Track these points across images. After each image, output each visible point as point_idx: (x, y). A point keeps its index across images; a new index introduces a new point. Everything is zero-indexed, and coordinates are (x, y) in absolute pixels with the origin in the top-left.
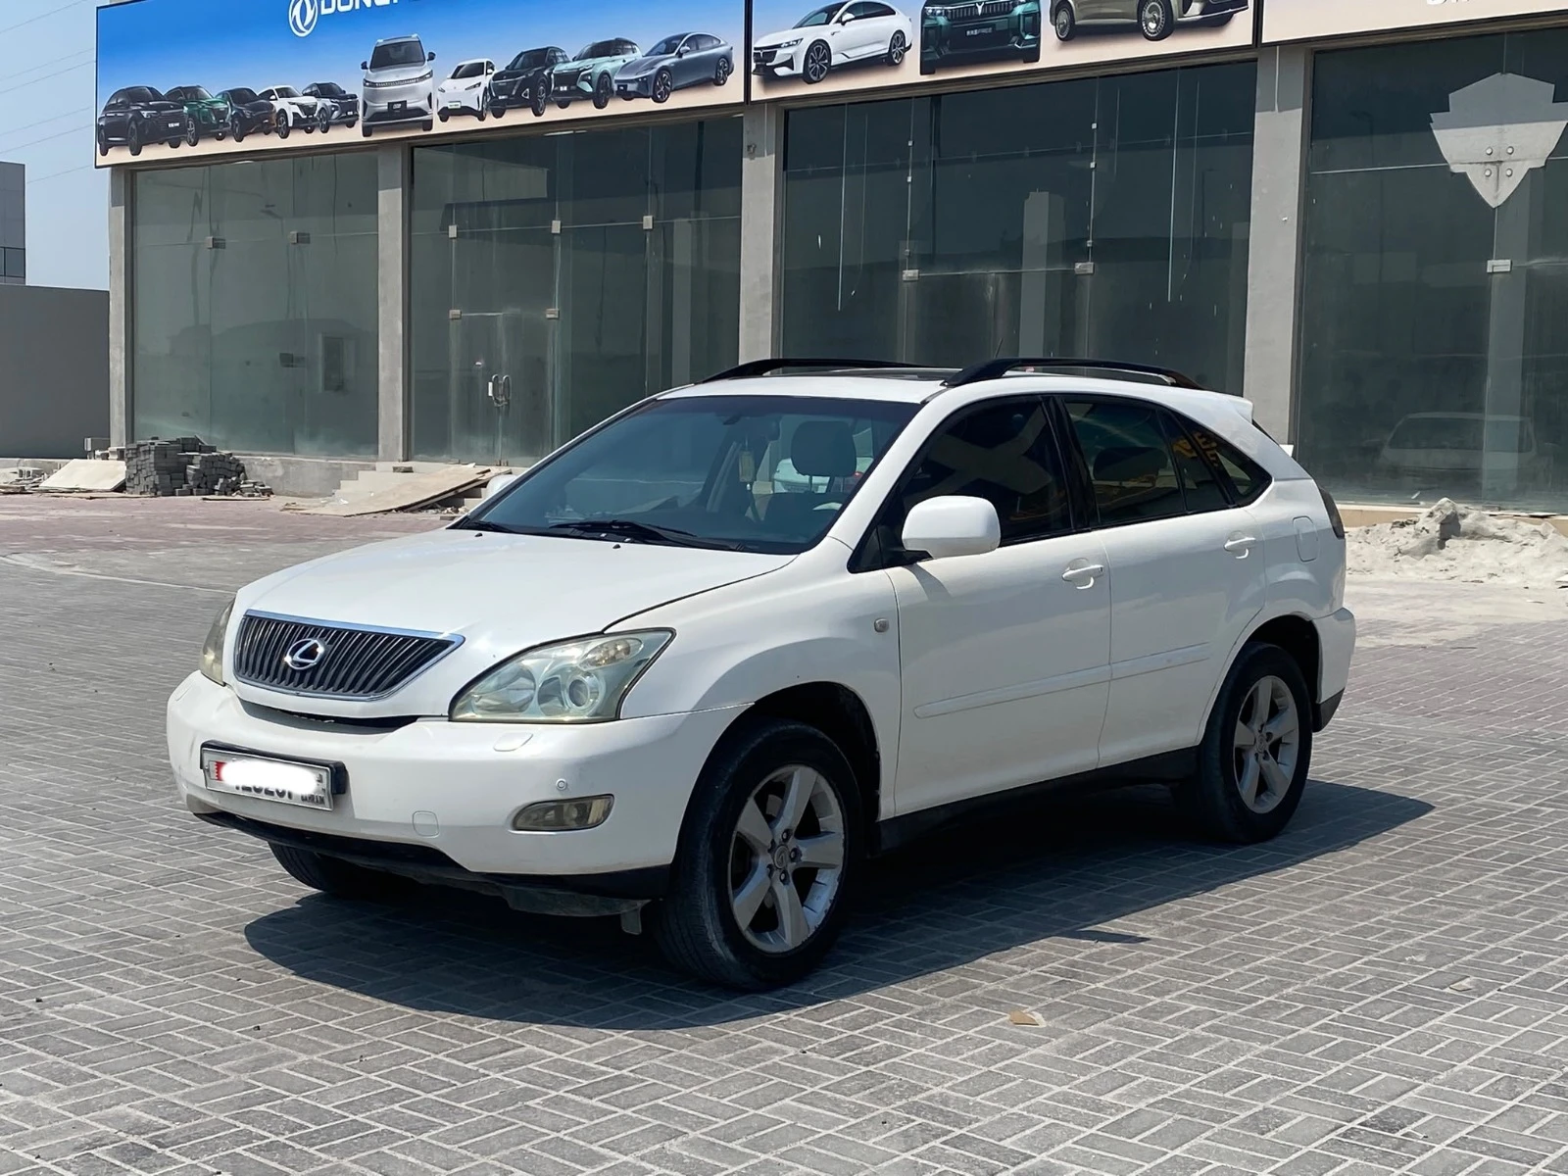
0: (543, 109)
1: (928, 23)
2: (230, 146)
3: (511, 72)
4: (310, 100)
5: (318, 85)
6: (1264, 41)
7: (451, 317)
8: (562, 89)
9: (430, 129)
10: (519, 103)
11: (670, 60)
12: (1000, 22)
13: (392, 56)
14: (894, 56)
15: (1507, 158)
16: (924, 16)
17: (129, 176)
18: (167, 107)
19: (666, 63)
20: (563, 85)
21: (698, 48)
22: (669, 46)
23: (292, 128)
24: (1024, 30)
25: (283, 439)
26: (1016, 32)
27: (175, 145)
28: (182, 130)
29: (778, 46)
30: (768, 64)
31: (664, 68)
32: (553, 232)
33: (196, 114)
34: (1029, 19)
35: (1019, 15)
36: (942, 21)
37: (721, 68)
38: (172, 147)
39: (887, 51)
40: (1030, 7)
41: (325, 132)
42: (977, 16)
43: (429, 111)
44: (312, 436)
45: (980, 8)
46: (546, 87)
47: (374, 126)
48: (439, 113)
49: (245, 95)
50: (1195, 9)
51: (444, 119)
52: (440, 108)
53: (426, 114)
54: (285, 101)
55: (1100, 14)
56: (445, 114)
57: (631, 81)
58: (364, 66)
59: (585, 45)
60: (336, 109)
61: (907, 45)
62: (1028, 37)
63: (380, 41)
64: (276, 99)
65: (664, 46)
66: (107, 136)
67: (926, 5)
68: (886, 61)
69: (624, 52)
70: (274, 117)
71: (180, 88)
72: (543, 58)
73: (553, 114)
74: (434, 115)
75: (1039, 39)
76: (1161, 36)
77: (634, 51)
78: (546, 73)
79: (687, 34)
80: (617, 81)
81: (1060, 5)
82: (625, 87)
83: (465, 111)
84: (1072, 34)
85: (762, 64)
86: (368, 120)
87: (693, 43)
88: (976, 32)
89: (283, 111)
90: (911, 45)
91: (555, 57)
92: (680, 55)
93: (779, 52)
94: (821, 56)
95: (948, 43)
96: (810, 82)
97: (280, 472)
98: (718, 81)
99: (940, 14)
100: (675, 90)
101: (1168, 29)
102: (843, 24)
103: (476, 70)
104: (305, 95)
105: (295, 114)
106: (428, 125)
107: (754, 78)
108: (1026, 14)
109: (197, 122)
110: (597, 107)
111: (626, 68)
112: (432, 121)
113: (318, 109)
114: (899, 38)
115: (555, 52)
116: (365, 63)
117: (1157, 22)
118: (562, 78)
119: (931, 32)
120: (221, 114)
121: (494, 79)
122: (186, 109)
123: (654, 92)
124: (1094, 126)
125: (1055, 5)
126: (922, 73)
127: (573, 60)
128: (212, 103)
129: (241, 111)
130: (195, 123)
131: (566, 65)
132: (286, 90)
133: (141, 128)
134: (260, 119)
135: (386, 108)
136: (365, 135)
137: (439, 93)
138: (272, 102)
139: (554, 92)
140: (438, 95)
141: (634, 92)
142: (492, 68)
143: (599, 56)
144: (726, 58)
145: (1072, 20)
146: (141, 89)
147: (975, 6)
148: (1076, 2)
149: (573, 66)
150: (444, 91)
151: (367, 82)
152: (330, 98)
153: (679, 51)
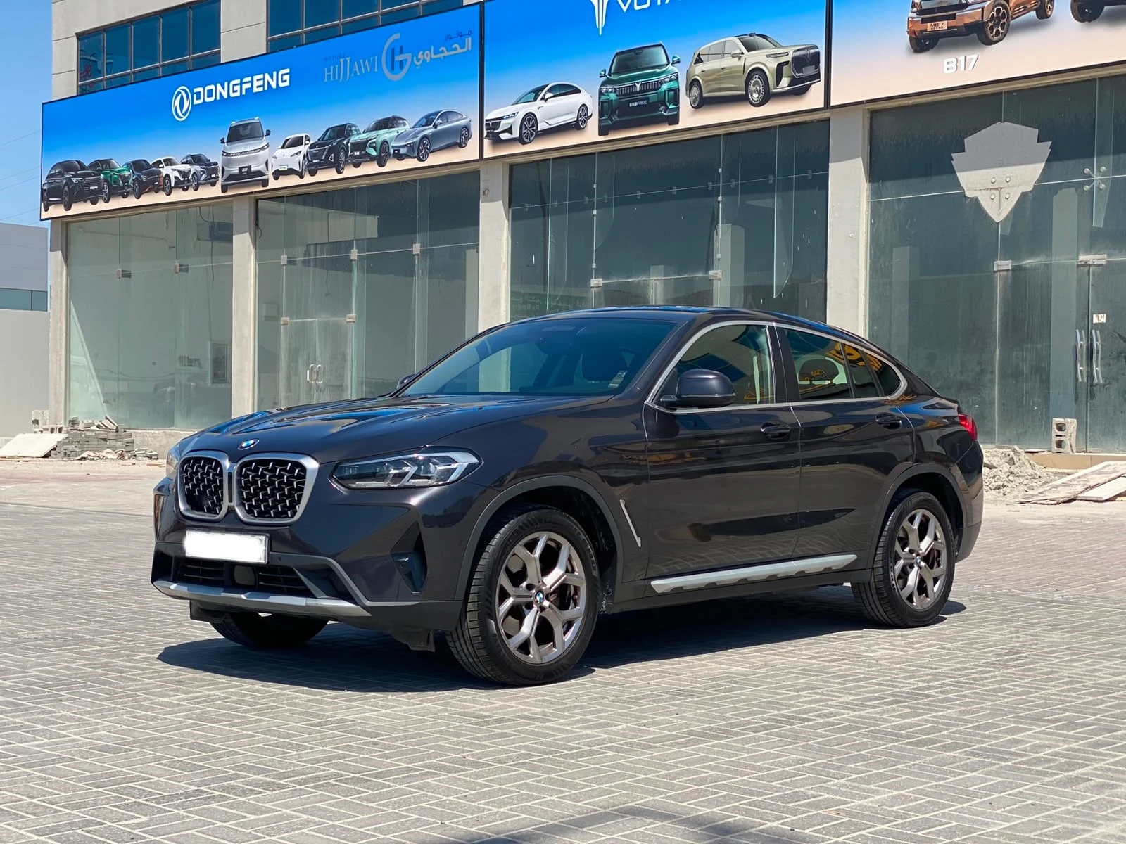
0: (343, 169)
1: (603, 98)
2: (131, 202)
3: (321, 143)
4: (186, 167)
6: (832, 103)
7: (282, 323)
8: (355, 154)
9: (267, 185)
10: (327, 165)
11: (429, 131)
12: (653, 97)
13: (241, 133)
14: (581, 123)
16: (601, 93)
17: (65, 226)
18: (89, 175)
19: (426, 133)
20: (357, 150)
21: (447, 121)
22: (428, 120)
23: (175, 187)
24: (668, 102)
25: (166, 418)
26: (663, 103)
28: (100, 191)
29: (502, 118)
30: (495, 131)
31: (425, 137)
32: (352, 259)
33: (109, 179)
34: (673, 93)
35: (665, 91)
36: (613, 96)
37: (463, 135)
38: (93, 204)
39: (576, 119)
40: (672, 84)
41: (196, 190)
42: (637, 92)
43: (266, 173)
44: (188, 414)
45: (638, 86)
46: (344, 152)
47: (228, 185)
48: (273, 174)
49: (143, 166)
50: (785, 82)
51: (276, 178)
52: (273, 170)
53: (264, 175)
54: (170, 168)
55: (719, 88)
56: (277, 174)
57: (402, 146)
58: (223, 142)
59: (372, 123)
60: (204, 173)
61: (589, 115)
62: (671, 106)
63: (233, 123)
64: (163, 167)
65: (425, 120)
66: (48, 198)
67: (601, 85)
68: (575, 127)
69: (397, 125)
71: (98, 160)
72: (342, 131)
73: (349, 172)
74: (269, 175)
75: (679, 108)
76: (762, 103)
77: (404, 124)
78: (345, 142)
79: (439, 112)
80: (393, 147)
81: (693, 83)
82: (399, 151)
83: (291, 172)
84: (702, 103)
85: (491, 131)
86: (226, 181)
87: (444, 118)
88: (636, 104)
89: (167, 175)
90: (591, 115)
91: (351, 130)
92: (435, 126)
93: (503, 122)
94: (531, 124)
95: (617, 112)
96: (524, 143)
97: (164, 442)
98: (461, 145)
99: (611, 92)
100: (432, 152)
101: (767, 97)
102: (546, 100)
103: (298, 142)
104: (183, 163)
105: (176, 178)
106: (265, 183)
107: (486, 142)
108: (670, 90)
109: (110, 185)
110: (379, 166)
111: (399, 137)
112: (268, 179)
113: (192, 173)
114: (583, 109)
115: (350, 127)
116: (223, 139)
117: (759, 93)
118: (357, 146)
119: (605, 104)
120: (125, 179)
121: (310, 148)
122: (102, 175)
123: (418, 154)
125: (689, 83)
126: (600, 135)
127: (364, 132)
128: (120, 171)
129: (140, 176)
130: (108, 185)
131: (358, 136)
132: (170, 160)
133: (71, 191)
134: (152, 181)
135: (238, 171)
136: (222, 192)
137: (273, 159)
138: (160, 169)
139: (351, 156)
140: (272, 161)
141: (405, 154)
142: (309, 140)
143: (381, 128)
144: (467, 128)
145: (701, 93)
146: (71, 162)
147: (635, 85)
148: (703, 80)
149: (363, 136)
150: (276, 158)
151: (224, 152)
152: (200, 165)
153: (434, 124)
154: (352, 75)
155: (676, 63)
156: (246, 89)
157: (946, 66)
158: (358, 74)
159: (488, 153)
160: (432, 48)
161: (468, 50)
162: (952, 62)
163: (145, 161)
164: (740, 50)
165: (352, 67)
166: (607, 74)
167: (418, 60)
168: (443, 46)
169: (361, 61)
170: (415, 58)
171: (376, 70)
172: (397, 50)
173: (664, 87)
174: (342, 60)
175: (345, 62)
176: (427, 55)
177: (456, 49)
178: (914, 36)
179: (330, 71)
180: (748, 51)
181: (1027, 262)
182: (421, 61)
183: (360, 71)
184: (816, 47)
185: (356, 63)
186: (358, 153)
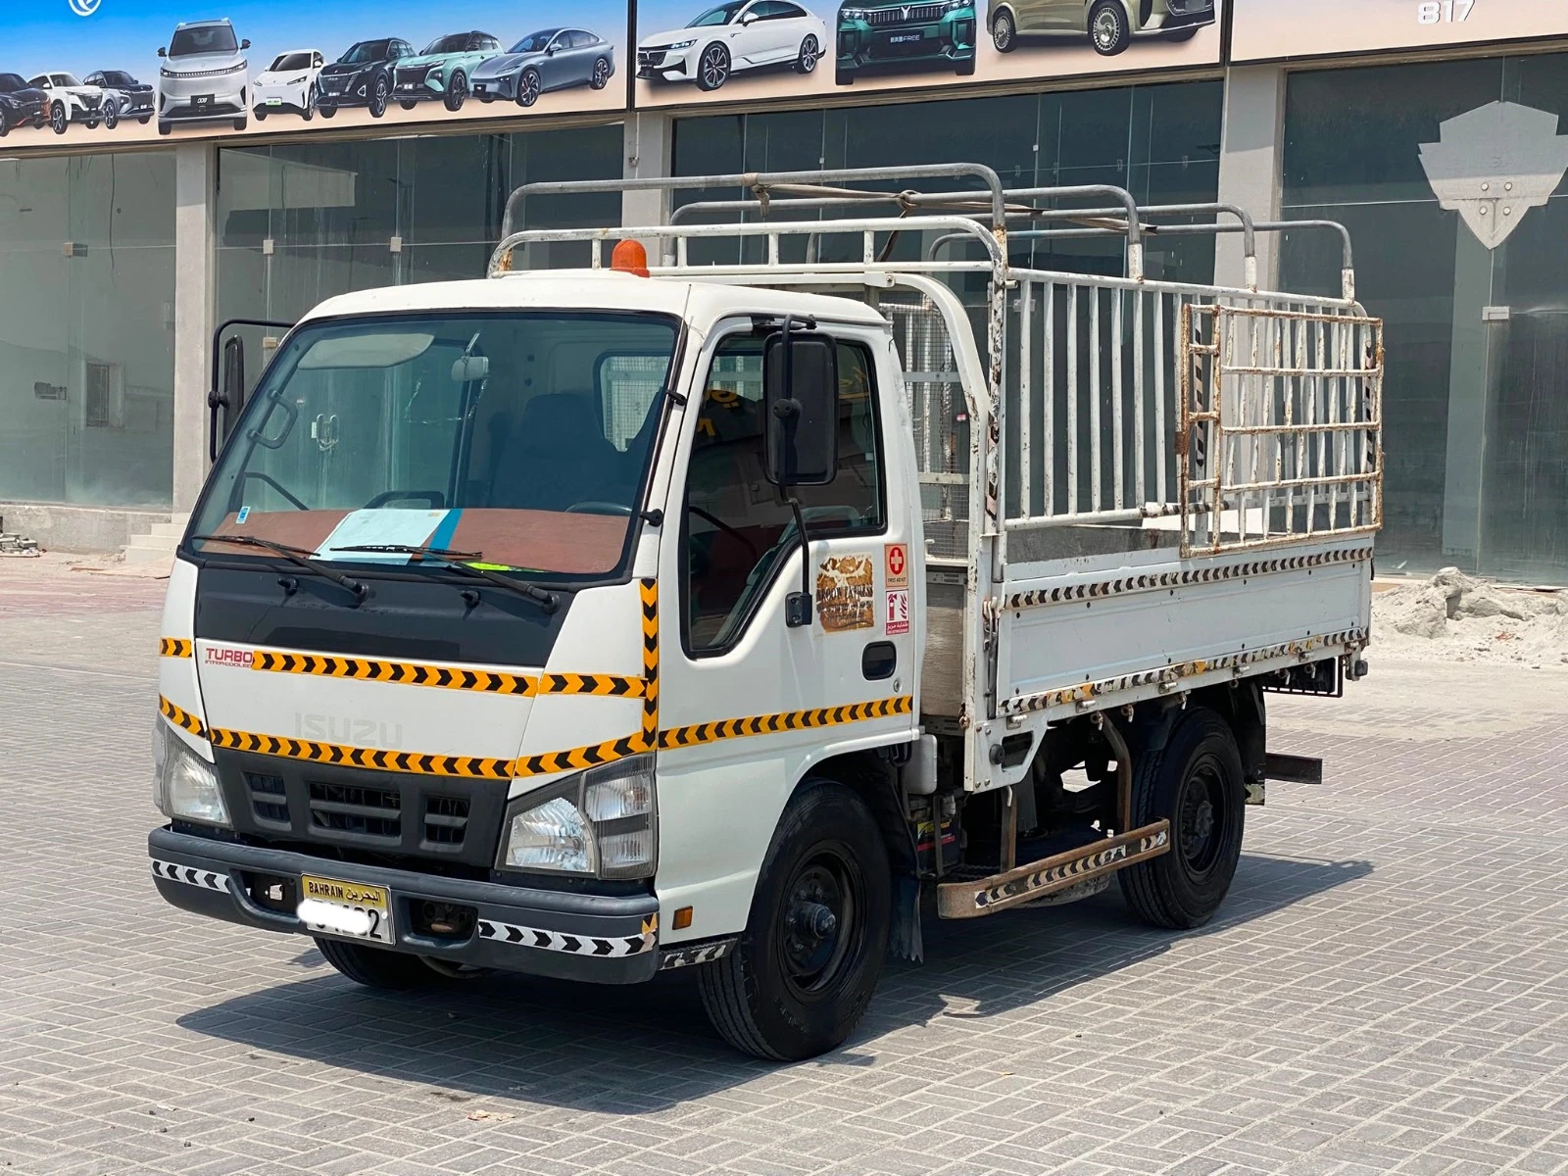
0: (383, 110)
1: (845, 27)
3: (343, 66)
4: (94, 91)
5: (104, 73)
6: (1233, 59)
7: (265, 345)
8: (406, 87)
9: (243, 127)
10: (355, 102)
11: (538, 58)
12: (931, 30)
13: (196, 42)
14: (805, 62)
15: (1505, 194)
16: (841, 19)
19: (533, 61)
20: (408, 82)
21: (571, 46)
22: (538, 42)
23: (71, 122)
24: (957, 39)
25: (50, 484)
26: (948, 40)
29: (668, 47)
30: (655, 67)
31: (531, 68)
32: (392, 249)
34: (965, 25)
35: (952, 22)
36: (862, 25)
37: (599, 69)
39: (797, 57)
40: (964, 13)
41: (112, 127)
42: (902, 21)
43: (243, 107)
44: (89, 482)
45: (905, 12)
46: (386, 84)
47: (171, 122)
48: (254, 110)
49: (12, 83)
50: (1154, 22)
51: (260, 117)
52: (256, 104)
53: (238, 110)
54: (62, 90)
55: (1046, 23)
56: (262, 111)
57: (491, 81)
58: (162, 53)
59: (436, 39)
60: (127, 101)
61: (820, 51)
62: (961, 46)
63: (181, 24)
64: (50, 88)
65: (531, 41)
67: (844, 6)
68: (796, 68)
69: (482, 47)
72: (383, 50)
73: (394, 115)
74: (248, 111)
75: (974, 49)
76: (1116, 49)
77: (494, 46)
78: (387, 68)
79: (557, 31)
80: (473, 80)
81: (997, 14)
82: (484, 87)
83: (287, 108)
84: (1013, 44)
85: (649, 66)
86: (167, 115)
87: (566, 40)
88: (901, 39)
90: (824, 53)
91: (398, 50)
92: (550, 52)
93: (669, 53)
94: (718, 59)
95: (868, 50)
96: (706, 89)
97: (49, 524)
98: (595, 85)
99: (860, 18)
100: (544, 92)
101: (1124, 42)
102: (745, 24)
103: (301, 62)
104: (87, 84)
105: (74, 106)
106: (241, 123)
107: (639, 83)
108: (959, 21)
110: (449, 109)
111: (485, 65)
112: (245, 118)
113: (104, 100)
114: (810, 42)
115: (397, 43)
116: (163, 48)
117: (1111, 36)
118: (407, 75)
119: (848, 37)
121: (323, 72)
123: (518, 94)
124: (1036, 148)
125: (993, 11)
126: (838, 83)
127: (420, 54)
129: (6, 100)
131: (411, 60)
132: (63, 77)
134: (30, 110)
135: (189, 102)
136: (161, 133)
137: (254, 89)
138: (46, 91)
139: (397, 90)
140: (252, 90)
141: (495, 93)
142: (321, 60)
143: (452, 50)
144: (606, 58)
145: (1013, 29)
147: (900, 10)
148: (1016, 9)
149: (421, 61)
150: (261, 85)
151: (165, 71)
152: (119, 88)
153: (549, 49)
157: (1421, 13)
159: (643, 99)
162: (1431, 8)
163: (15, 75)
173: (951, 16)
181: (1536, 310)
186: (411, 87)
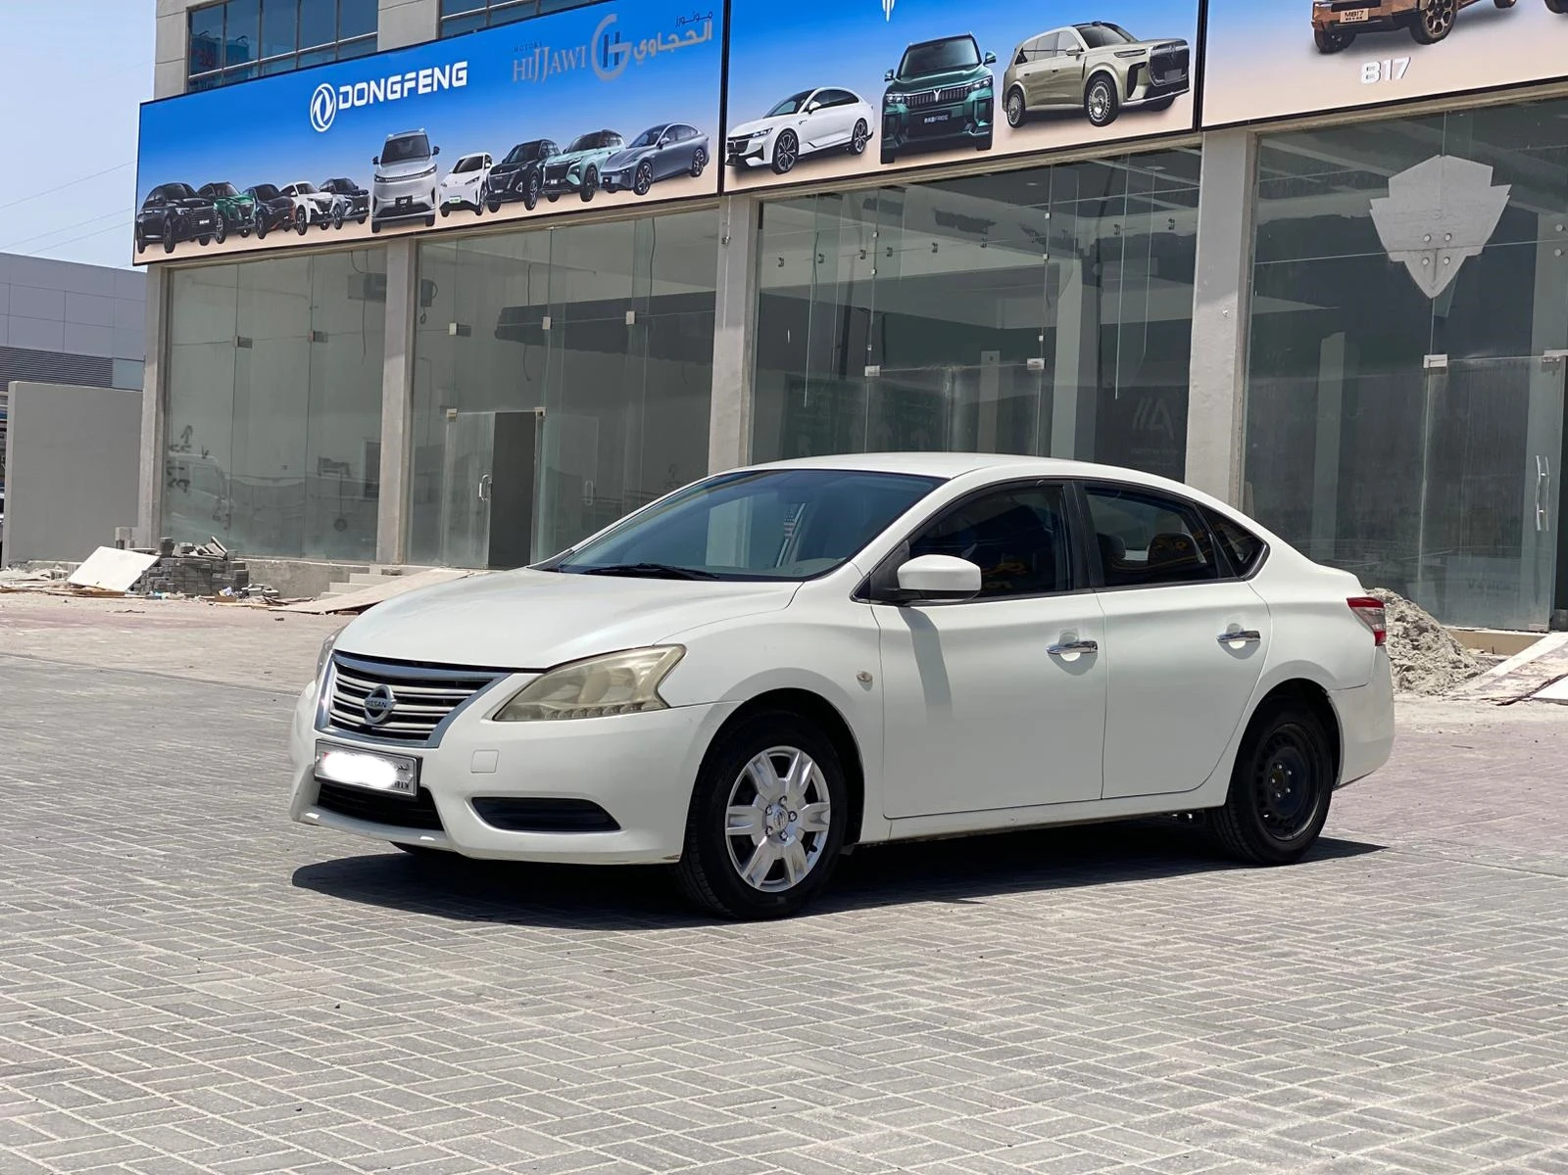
0: (534, 203)
1: (889, 110)
2: (253, 242)
3: (506, 166)
4: (326, 196)
5: (334, 181)
6: (1204, 124)
7: (448, 416)
8: (553, 183)
9: (433, 224)
10: (513, 197)
11: (651, 152)
12: (957, 109)
13: (401, 150)
14: (857, 144)
16: (886, 104)
17: (166, 274)
18: (199, 204)
19: (647, 155)
20: (554, 178)
21: (676, 140)
22: (651, 137)
23: (310, 224)
24: (978, 117)
27: (204, 243)
28: (212, 227)
29: (750, 136)
30: (740, 154)
31: (646, 160)
32: (544, 328)
33: (225, 211)
34: (984, 104)
35: (974, 102)
36: (902, 108)
37: (697, 159)
38: (202, 244)
39: (850, 140)
40: (984, 93)
41: (340, 227)
42: (934, 103)
43: (433, 206)
44: (320, 539)
45: (937, 95)
46: (537, 180)
47: (382, 221)
48: (441, 208)
49: (270, 193)
50: (1139, 91)
51: (445, 215)
52: (442, 203)
53: (429, 209)
54: (305, 196)
55: (1049, 99)
56: (447, 209)
57: (615, 174)
58: (376, 162)
59: (575, 141)
60: (349, 204)
61: (869, 134)
62: (982, 124)
63: (389, 136)
64: (296, 195)
65: (646, 137)
66: (144, 233)
67: (887, 92)
68: (849, 150)
69: (610, 144)
70: (294, 213)
71: (211, 184)
72: (535, 151)
73: (543, 207)
74: (436, 209)
75: (992, 126)
76: (1106, 122)
77: (619, 143)
78: (538, 166)
79: (666, 126)
80: (602, 174)
81: (1012, 91)
82: (610, 179)
83: (464, 206)
84: (1024, 120)
85: (735, 154)
86: (378, 216)
87: (672, 134)
88: (933, 119)
89: (301, 207)
90: (872, 134)
91: (547, 149)
93: (751, 142)
94: (789, 146)
95: (907, 131)
96: (779, 172)
97: (288, 576)
98: (694, 173)
99: (900, 102)
100: (655, 182)
101: (1114, 113)
102: (810, 112)
103: (475, 164)
104: (322, 191)
105: (312, 210)
106: (430, 220)
107: (728, 169)
108: (980, 101)
109: (225, 220)
110: (583, 201)
111: (612, 160)
112: (434, 216)
113: (333, 205)
114: (862, 126)
115: (547, 144)
116: (377, 158)
117: (1103, 107)
118: (555, 172)
119: (892, 120)
120: (246, 211)
121: (492, 173)
122: (216, 205)
123: (636, 184)
124: (1048, 216)
125: (1007, 90)
126: (882, 163)
127: (564, 153)
128: (239, 199)
129: (265, 207)
130: (223, 220)
131: (556, 158)
132: (305, 186)
133: (175, 226)
134: (281, 215)
135: (394, 203)
136: (373, 232)
137: (442, 187)
138: (292, 199)
139: (545, 186)
140: (440, 191)
141: (618, 184)
142: (490, 162)
143: (587, 147)
144: (703, 148)
145: (1023, 106)
146: (176, 186)
147: (933, 92)
148: (1026, 87)
149: (564, 158)
150: (445, 186)
151: (377, 177)
152: (344, 194)
153: (659, 143)
154: (551, 72)
155: (990, 62)
156: (409, 89)
157: (1365, 73)
158: (559, 70)
159: (730, 185)
160: (659, 34)
161: (707, 41)
162: (1373, 68)
163: (272, 186)
164: (1079, 44)
165: (551, 58)
166: (894, 76)
167: (640, 52)
168: (674, 33)
169: (564, 52)
170: (636, 49)
171: (583, 66)
172: (612, 38)
173: (973, 96)
174: (537, 51)
175: (542, 52)
176: (652, 46)
177: (690, 38)
178: (1321, 29)
179: (521, 66)
180: (1090, 47)
181: (1470, 357)
182: (644, 53)
183: (562, 65)
184: (1184, 43)
185: (556, 55)
186: (556, 182)
